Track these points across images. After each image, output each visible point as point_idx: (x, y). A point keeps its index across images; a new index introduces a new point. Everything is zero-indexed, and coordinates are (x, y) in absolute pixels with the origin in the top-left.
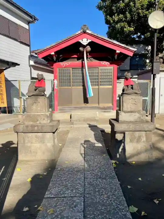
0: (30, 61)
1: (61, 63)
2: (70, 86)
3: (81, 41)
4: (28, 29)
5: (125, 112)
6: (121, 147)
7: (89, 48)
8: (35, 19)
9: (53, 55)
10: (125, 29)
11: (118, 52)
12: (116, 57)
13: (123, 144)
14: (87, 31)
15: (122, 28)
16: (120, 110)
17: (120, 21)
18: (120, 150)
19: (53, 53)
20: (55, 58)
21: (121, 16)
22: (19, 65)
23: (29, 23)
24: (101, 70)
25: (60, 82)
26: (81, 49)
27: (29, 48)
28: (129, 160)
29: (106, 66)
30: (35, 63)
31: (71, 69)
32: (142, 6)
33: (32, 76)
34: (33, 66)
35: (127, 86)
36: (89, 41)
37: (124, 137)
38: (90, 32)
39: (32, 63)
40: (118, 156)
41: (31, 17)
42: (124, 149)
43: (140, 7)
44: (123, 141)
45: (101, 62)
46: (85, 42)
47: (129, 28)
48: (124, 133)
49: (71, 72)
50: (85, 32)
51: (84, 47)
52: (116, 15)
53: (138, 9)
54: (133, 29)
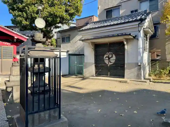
5: (13, 76)
6: (11, 95)
10: (23, 22)
11: (15, 37)
12: (15, 40)
13: (12, 94)
15: (21, 21)
16: (11, 75)
17: (20, 16)
18: (10, 97)
21: (20, 13)
24: (3, 47)
28: (15, 102)
29: (8, 46)
32: (33, 11)
35: (15, 62)
37: (12, 90)
40: (8, 100)
42: (12, 96)
43: (32, 11)
44: (11, 92)
45: (4, 43)
47: (26, 22)
48: (12, 87)
52: (16, 11)
53: (31, 12)
54: (28, 23)
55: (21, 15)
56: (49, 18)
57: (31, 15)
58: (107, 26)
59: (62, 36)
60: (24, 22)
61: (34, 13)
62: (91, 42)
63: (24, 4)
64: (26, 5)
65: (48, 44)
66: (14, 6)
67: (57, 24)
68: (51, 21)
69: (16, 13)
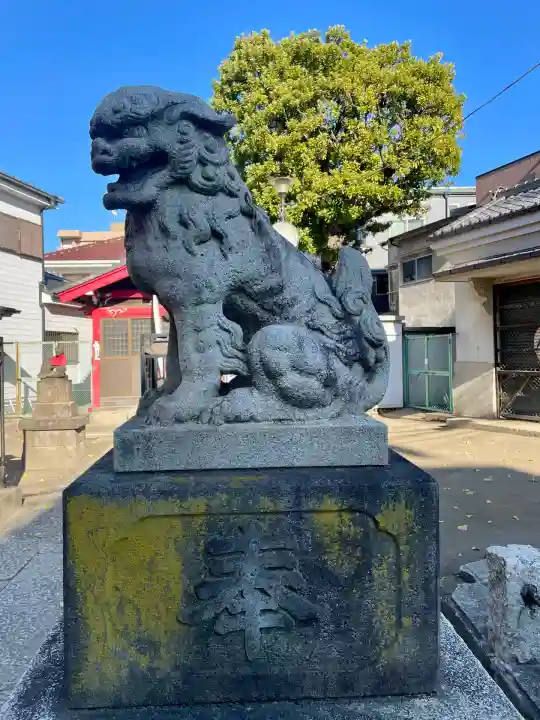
0: (43, 294)
1: (108, 308)
4: (39, 223)
8: (56, 203)
19: (91, 293)
20: (95, 300)
22: (19, 312)
23: (41, 209)
25: (104, 347)
27: (41, 265)
30: (54, 298)
31: (129, 320)
33: (46, 329)
34: (49, 305)
39: (47, 299)
41: (48, 200)
49: (130, 327)
56: (325, 211)
57: (268, 209)
58: (532, 207)
59: (403, 258)
62: (473, 279)
67: (374, 219)
68: (332, 219)
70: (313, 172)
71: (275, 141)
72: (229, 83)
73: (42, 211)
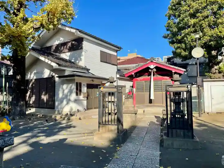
1: (138, 78)
2: (143, 92)
3: (149, 66)
4: (116, 55)
6: (166, 122)
7: (155, 70)
8: (121, 49)
9: (133, 75)
10: (182, 54)
11: (173, 71)
14: (154, 61)
15: (180, 53)
18: (165, 123)
19: (133, 74)
20: (134, 76)
21: (179, 45)
24: (164, 81)
25: (137, 90)
26: (150, 70)
27: (116, 67)
29: (167, 79)
30: (120, 76)
31: (144, 81)
34: (118, 78)
36: (155, 66)
38: (155, 61)
39: (118, 76)
40: (164, 125)
41: (119, 48)
43: (191, 40)
45: (164, 77)
46: (152, 67)
47: (185, 53)
49: (144, 83)
50: (152, 62)
51: (152, 69)
52: (176, 44)
53: (189, 42)
54: (187, 53)
55: (180, 47)
56: (212, 42)
57: (190, 44)
60: (184, 53)
61: (193, 42)
63: (183, 35)
64: (185, 35)
65: (214, 71)
66: (174, 39)
68: (215, 45)
69: (176, 45)
70: (207, 30)
71: (192, 21)
72: (174, 6)
73: (117, 51)
